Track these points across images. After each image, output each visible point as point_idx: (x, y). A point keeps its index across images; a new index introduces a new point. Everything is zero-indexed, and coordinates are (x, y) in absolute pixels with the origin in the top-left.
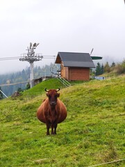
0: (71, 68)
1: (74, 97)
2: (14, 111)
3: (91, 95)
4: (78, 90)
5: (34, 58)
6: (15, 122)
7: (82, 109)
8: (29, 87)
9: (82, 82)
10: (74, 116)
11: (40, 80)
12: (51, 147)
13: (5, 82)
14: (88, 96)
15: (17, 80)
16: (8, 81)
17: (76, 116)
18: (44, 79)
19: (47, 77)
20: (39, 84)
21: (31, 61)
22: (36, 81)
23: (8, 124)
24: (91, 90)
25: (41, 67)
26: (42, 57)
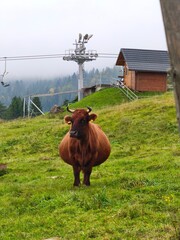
0: (139, 73)
1: (138, 118)
2: (44, 136)
3: (165, 115)
4: (145, 107)
5: (85, 56)
6: (42, 155)
7: (149, 136)
8: (76, 100)
9: (153, 94)
10: (134, 148)
11: (93, 89)
12: (72, 212)
13: (47, 91)
14: (159, 116)
15: (64, 88)
16: (52, 90)
17: (138, 149)
18: (99, 89)
19: (102, 85)
20: (91, 96)
21: (81, 61)
22: (86, 90)
23: (32, 158)
24: (165, 108)
25: (100, 71)
26: (96, 55)
